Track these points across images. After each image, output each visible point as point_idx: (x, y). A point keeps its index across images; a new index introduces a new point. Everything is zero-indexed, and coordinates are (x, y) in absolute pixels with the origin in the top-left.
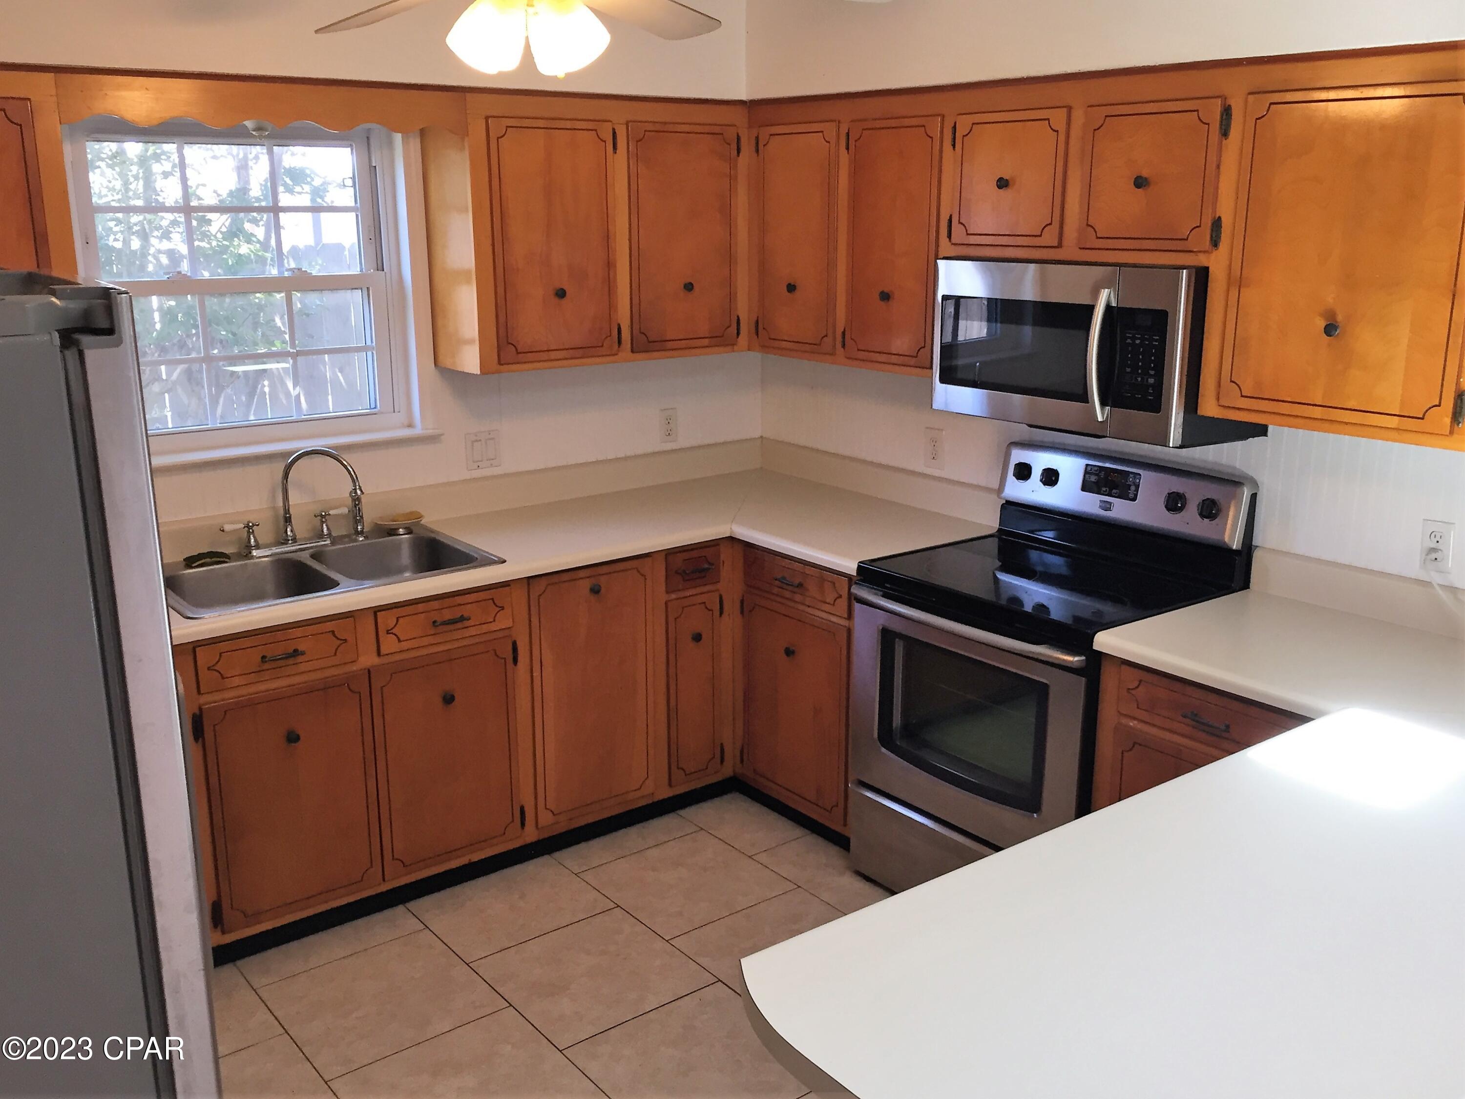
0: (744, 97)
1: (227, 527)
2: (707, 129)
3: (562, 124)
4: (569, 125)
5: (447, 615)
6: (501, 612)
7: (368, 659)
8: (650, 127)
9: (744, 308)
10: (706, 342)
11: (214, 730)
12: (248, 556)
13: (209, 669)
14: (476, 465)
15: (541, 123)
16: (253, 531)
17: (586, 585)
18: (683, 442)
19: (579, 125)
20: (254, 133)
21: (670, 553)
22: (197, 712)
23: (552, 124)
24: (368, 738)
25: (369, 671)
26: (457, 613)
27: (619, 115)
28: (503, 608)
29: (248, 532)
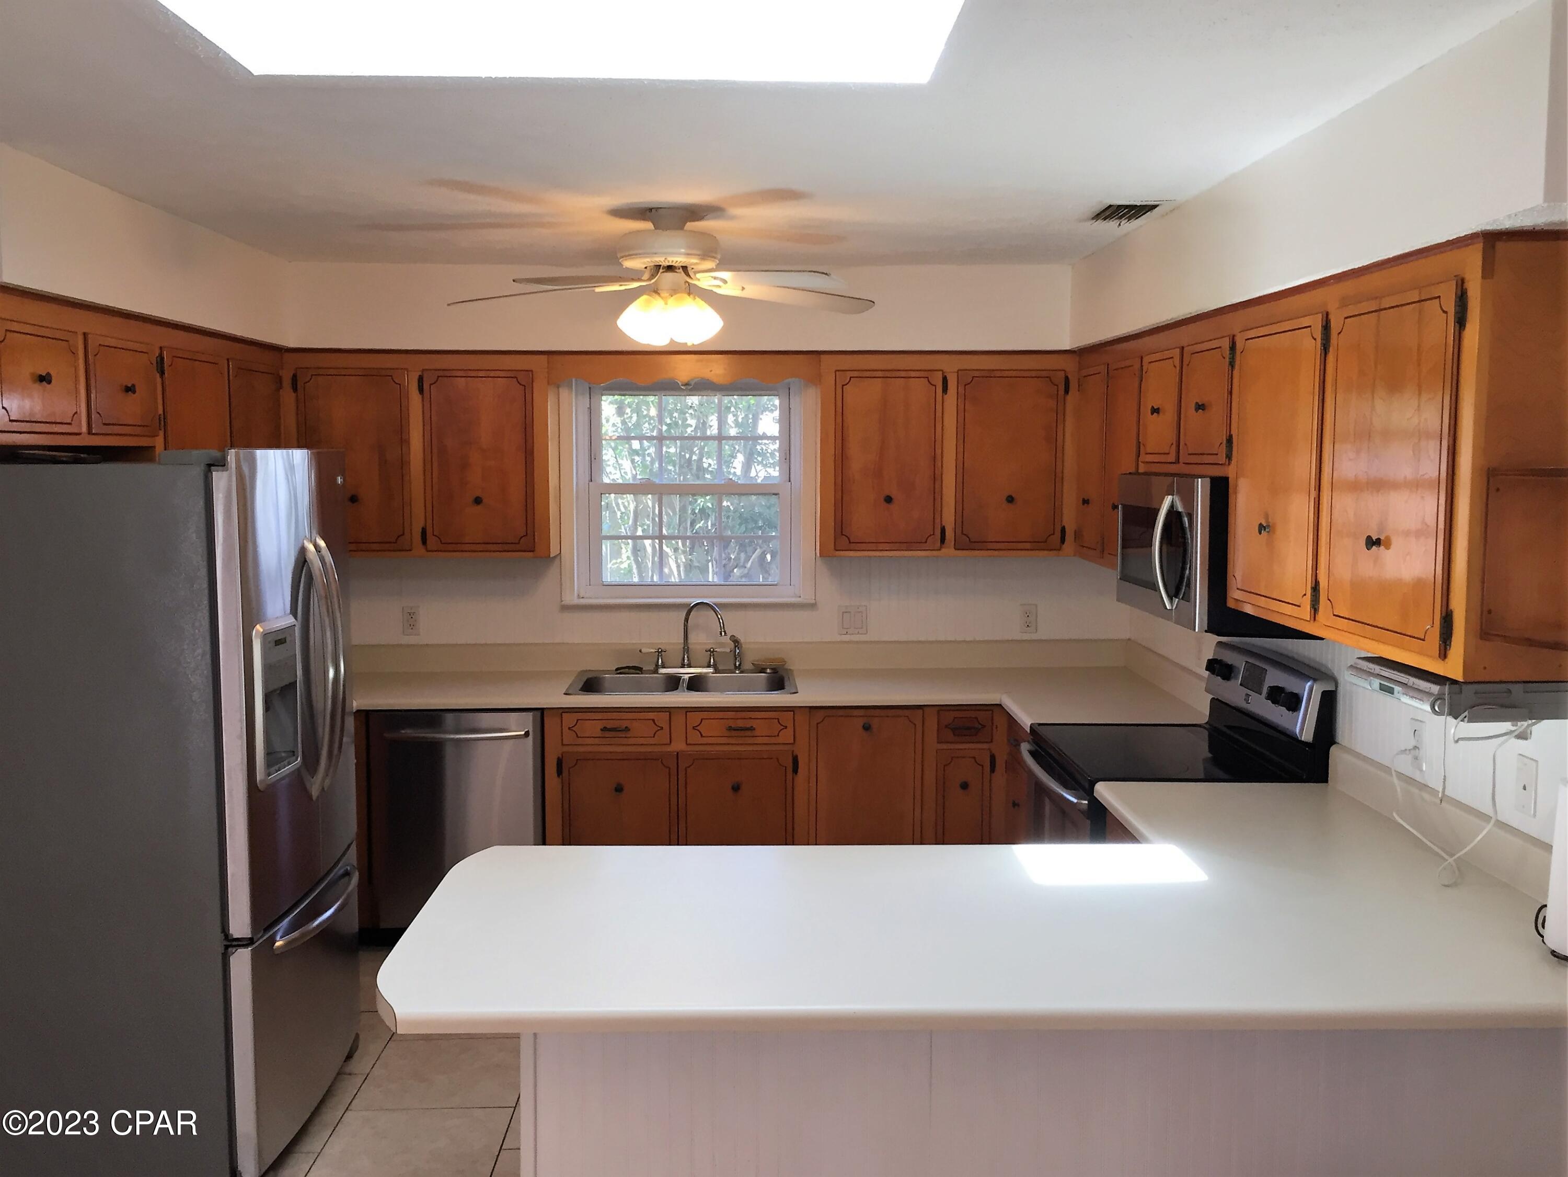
0: (1067, 346)
1: (644, 650)
2: (1034, 374)
3: (898, 374)
4: (903, 374)
5: (740, 723)
6: (785, 730)
7: (678, 745)
8: (977, 374)
9: (1069, 519)
10: (1028, 546)
11: (569, 771)
12: (656, 672)
13: (569, 728)
14: (846, 631)
15: (880, 374)
16: (661, 655)
17: (860, 722)
18: (1043, 634)
19: (913, 374)
20: (682, 387)
21: (942, 709)
22: (560, 756)
23: (888, 375)
24: (674, 800)
25: (678, 753)
26: (749, 724)
27: (951, 367)
28: (786, 727)
29: (658, 655)
